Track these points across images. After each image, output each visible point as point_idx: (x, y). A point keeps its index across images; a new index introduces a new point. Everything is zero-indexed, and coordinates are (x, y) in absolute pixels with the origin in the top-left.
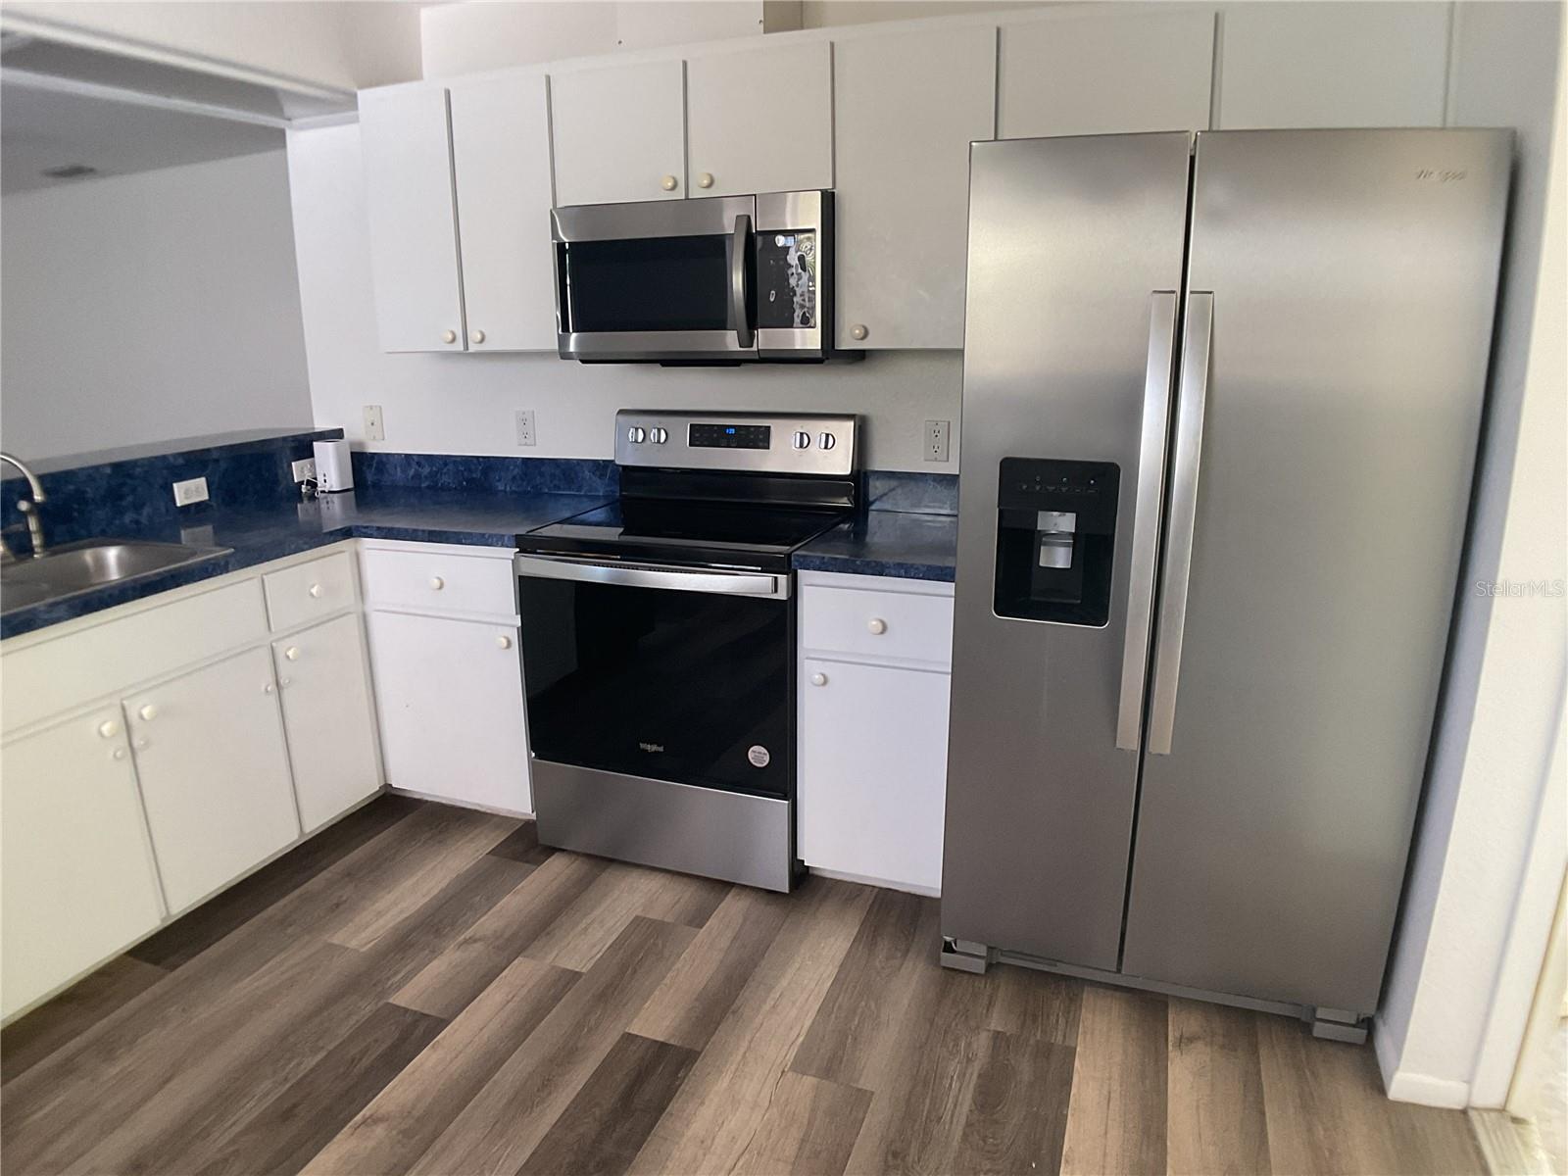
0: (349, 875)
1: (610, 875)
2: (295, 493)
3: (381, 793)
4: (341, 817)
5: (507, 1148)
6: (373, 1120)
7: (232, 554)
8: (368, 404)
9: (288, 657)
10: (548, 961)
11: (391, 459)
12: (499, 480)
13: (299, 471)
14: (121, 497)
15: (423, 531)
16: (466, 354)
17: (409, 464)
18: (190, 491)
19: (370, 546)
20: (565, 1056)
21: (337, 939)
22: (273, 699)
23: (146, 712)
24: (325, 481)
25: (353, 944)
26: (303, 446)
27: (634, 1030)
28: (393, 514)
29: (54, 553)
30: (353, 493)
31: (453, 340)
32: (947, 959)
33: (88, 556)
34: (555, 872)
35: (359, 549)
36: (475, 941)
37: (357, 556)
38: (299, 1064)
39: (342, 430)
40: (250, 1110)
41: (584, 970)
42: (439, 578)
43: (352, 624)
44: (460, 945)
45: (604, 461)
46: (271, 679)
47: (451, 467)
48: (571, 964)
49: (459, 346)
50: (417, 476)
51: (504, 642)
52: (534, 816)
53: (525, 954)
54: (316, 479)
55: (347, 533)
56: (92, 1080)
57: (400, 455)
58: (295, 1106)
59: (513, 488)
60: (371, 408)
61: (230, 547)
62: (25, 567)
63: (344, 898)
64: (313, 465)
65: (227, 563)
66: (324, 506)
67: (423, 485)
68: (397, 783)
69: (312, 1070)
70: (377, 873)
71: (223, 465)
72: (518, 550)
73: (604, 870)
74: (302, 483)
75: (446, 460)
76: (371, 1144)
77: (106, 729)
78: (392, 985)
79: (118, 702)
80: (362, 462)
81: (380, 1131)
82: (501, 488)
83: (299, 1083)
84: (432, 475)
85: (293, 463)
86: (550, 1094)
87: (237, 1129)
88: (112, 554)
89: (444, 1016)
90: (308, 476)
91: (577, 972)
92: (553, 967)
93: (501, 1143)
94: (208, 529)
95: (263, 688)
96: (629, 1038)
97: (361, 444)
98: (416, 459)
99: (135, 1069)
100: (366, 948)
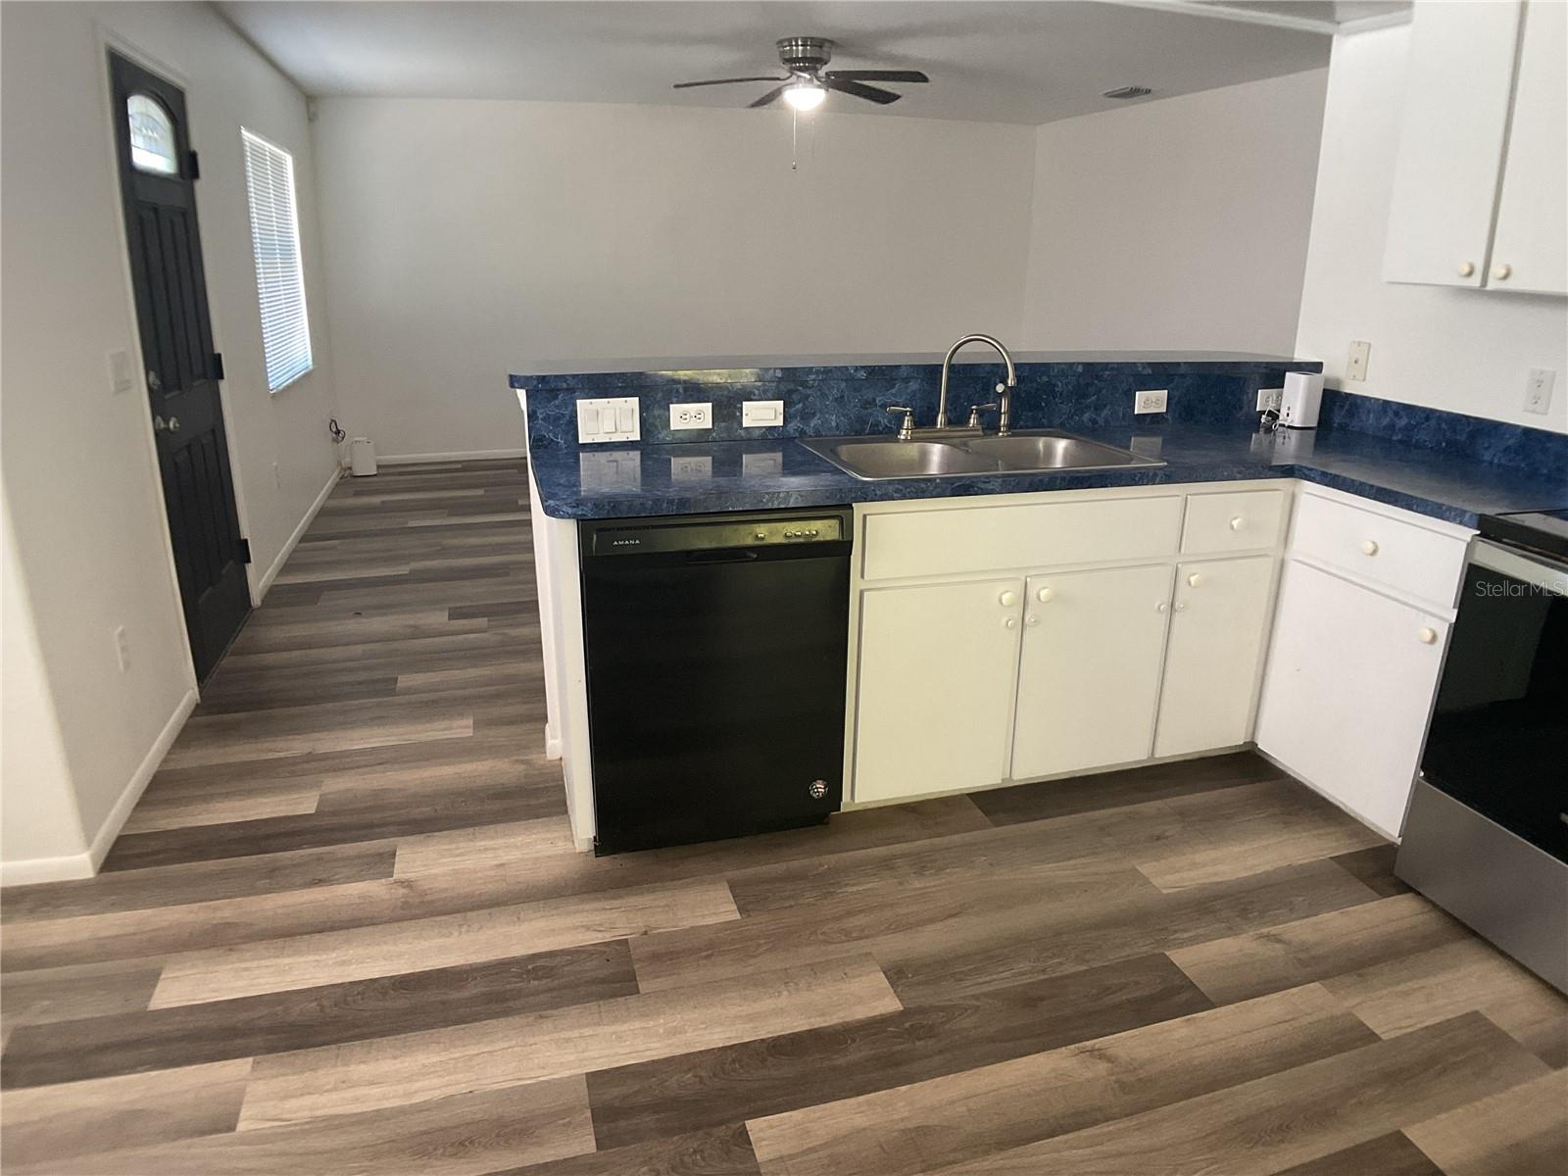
0: (1182, 814)
1: (1464, 948)
2: (1253, 422)
3: (1243, 749)
4: (1196, 756)
5: (1212, 1164)
6: (1101, 1055)
7: (1161, 468)
8: (1357, 340)
9: (1189, 583)
10: (1346, 1004)
11: (1367, 403)
12: (1486, 449)
13: (1264, 399)
14: (1085, 396)
15: (1372, 486)
16: (1482, 292)
17: (1385, 412)
18: (1150, 401)
19: (1310, 492)
20: (1318, 1114)
21: (1146, 868)
22: (1163, 618)
23: (1043, 594)
24: (1288, 415)
25: (1157, 881)
26: (1274, 375)
27: (1412, 1133)
28: (1344, 461)
29: (1013, 435)
30: (1313, 432)
31: (1470, 274)
33: (1041, 443)
34: (1398, 913)
35: (1296, 491)
36: (1279, 941)
37: (1293, 499)
38: (1061, 964)
39: (1321, 363)
40: (1002, 979)
41: (1383, 1037)
42: (1374, 543)
43: (1266, 568)
44: (1261, 936)
46: (1166, 598)
47: (1433, 422)
48: (1374, 1021)
49: (1475, 281)
50: (1392, 427)
51: (1428, 636)
52: (1399, 841)
53: (1326, 982)
54: (1279, 411)
55: (1288, 472)
56: (901, 884)
57: (1378, 400)
58: (1042, 999)
59: (1503, 461)
60: (1359, 344)
61: (1164, 461)
62: (990, 440)
63: (1167, 834)
64: (1280, 395)
65: (1155, 475)
66: (1279, 440)
67: (1394, 438)
68: (1263, 745)
69: (1068, 977)
70: (1210, 825)
71: (1188, 381)
72: (1478, 532)
73: (1463, 938)
74: (1264, 412)
75: (1429, 414)
76: (1089, 1075)
77: (1006, 598)
78: (1175, 939)
79: (1023, 578)
80: (1334, 402)
81: (1102, 1067)
82: (1486, 458)
83: (1052, 980)
84: (1408, 428)
85: (1260, 391)
86: (1282, 1141)
87: (986, 989)
88: (1061, 446)
89: (1212, 998)
90: (1271, 407)
91: (1376, 1035)
92: (1350, 1014)
93: (1208, 1156)
94: (1158, 440)
95: (1157, 605)
96: (1400, 1140)
97: (1338, 382)
98: (1394, 407)
99: (933, 892)
100: (1164, 891)
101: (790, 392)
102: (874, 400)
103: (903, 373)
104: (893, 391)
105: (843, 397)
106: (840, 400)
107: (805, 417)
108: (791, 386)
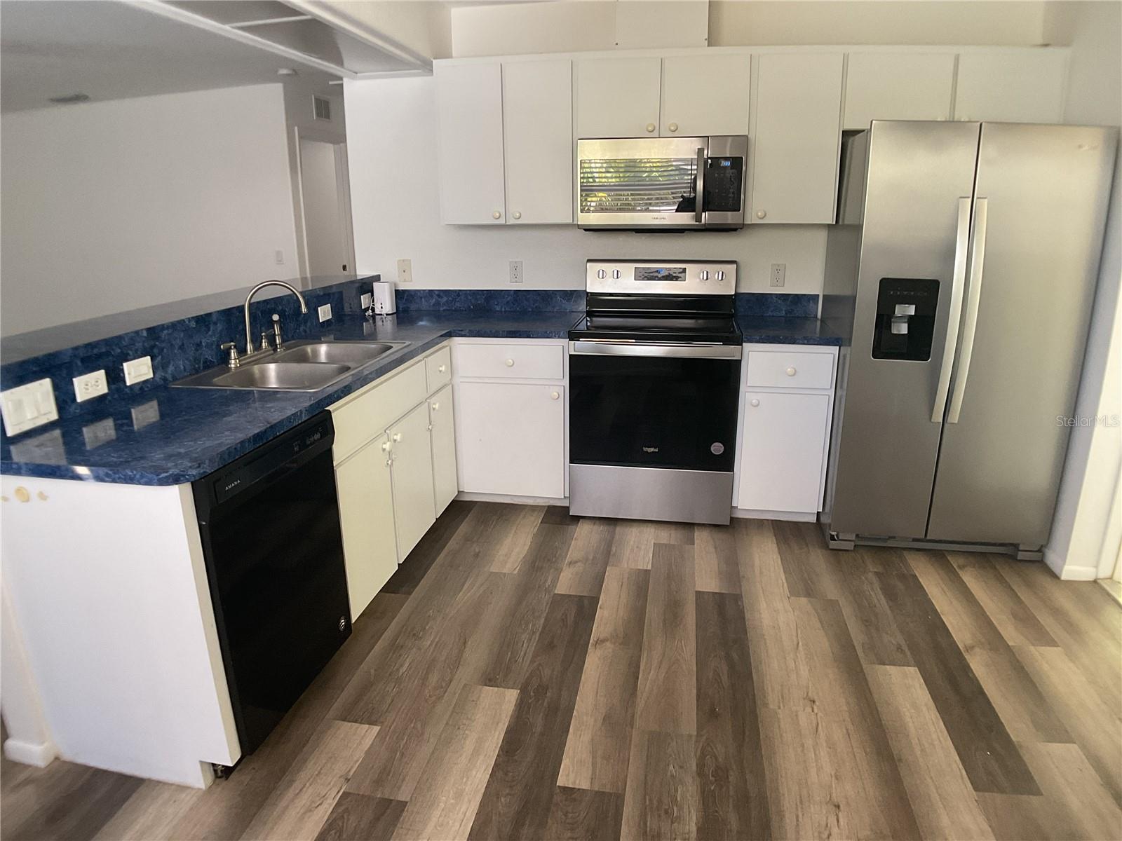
1: (622, 527)
5: (681, 642)
6: (601, 641)
8: (400, 259)
9: (434, 408)
10: (624, 566)
11: (419, 294)
12: (497, 305)
13: (365, 300)
15: (503, 331)
16: (507, 226)
17: (432, 296)
18: (325, 313)
19: (460, 343)
21: (494, 569)
22: (429, 434)
24: (382, 308)
25: (506, 571)
26: (367, 286)
27: (700, 589)
29: (289, 348)
30: (394, 315)
32: (833, 544)
34: (588, 528)
35: (452, 345)
37: (451, 349)
38: (534, 625)
39: (380, 275)
40: (528, 647)
41: (649, 569)
42: (512, 359)
43: (450, 391)
44: (569, 565)
45: (571, 291)
46: (428, 421)
47: (462, 297)
48: (639, 567)
50: (437, 303)
51: (556, 395)
53: (609, 565)
54: (374, 306)
56: (419, 648)
57: (424, 290)
60: (403, 261)
63: (477, 551)
64: (373, 297)
67: (440, 309)
68: (466, 488)
69: (544, 627)
71: (336, 296)
72: (568, 340)
74: (366, 309)
75: (458, 293)
76: (609, 652)
77: (386, 447)
78: (549, 586)
79: (387, 431)
80: (400, 295)
81: (608, 645)
82: (498, 309)
83: (542, 633)
85: (362, 296)
87: (529, 656)
89: (593, 596)
92: (630, 569)
95: (427, 427)
96: (700, 593)
97: (400, 285)
98: (437, 293)
99: (440, 640)
100: (516, 572)
101: (153, 347)
102: (201, 342)
103: (214, 318)
104: (210, 333)
105: (183, 345)
106: (182, 347)
107: (164, 366)
108: (152, 343)
